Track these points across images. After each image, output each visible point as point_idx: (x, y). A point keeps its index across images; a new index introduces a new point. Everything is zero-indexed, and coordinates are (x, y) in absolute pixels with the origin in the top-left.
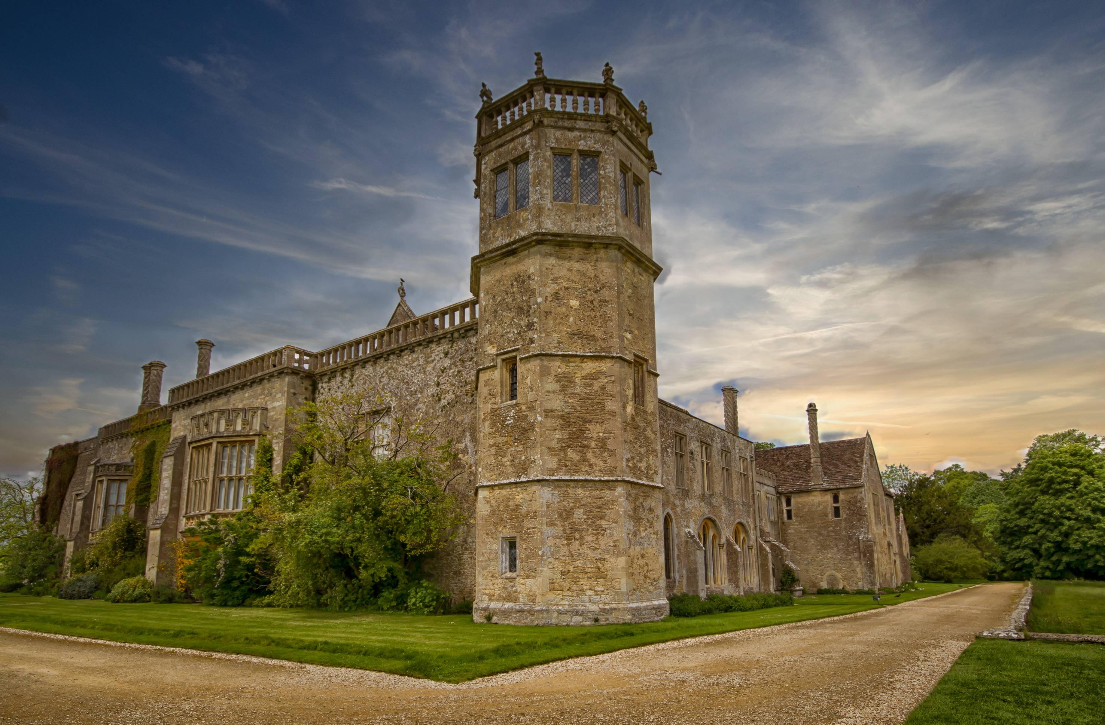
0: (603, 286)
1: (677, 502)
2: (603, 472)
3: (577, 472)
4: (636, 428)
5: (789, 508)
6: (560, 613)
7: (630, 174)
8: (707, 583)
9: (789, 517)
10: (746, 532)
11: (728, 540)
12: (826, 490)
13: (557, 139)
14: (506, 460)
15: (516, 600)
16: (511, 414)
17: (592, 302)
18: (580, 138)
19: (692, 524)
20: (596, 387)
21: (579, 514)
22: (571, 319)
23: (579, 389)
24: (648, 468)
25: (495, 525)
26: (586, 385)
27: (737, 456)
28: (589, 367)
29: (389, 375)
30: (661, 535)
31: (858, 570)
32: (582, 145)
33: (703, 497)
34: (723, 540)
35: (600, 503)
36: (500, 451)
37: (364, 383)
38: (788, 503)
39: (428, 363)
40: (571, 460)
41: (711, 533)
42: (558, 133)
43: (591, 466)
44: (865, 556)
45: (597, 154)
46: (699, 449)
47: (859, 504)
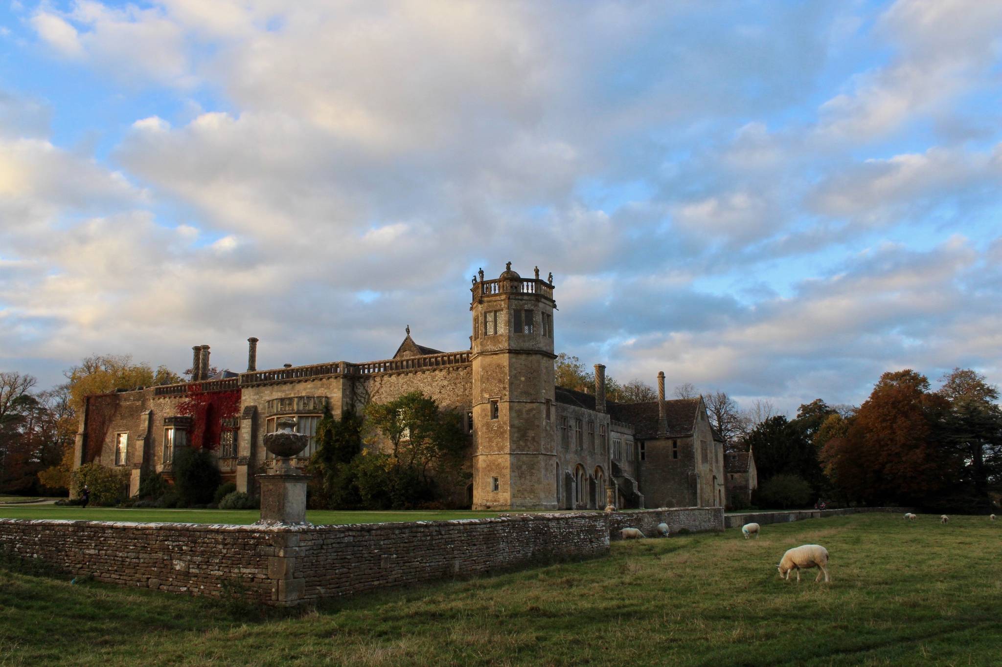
0: (534, 371)
1: (562, 456)
2: (534, 450)
3: (523, 450)
4: (546, 430)
5: (643, 451)
6: (517, 506)
7: (545, 315)
8: (577, 501)
9: (643, 458)
10: (603, 471)
11: (590, 476)
12: (668, 438)
13: (516, 305)
14: (494, 444)
15: (499, 501)
16: (496, 425)
17: (530, 378)
18: (525, 304)
19: (570, 468)
20: (531, 415)
21: (524, 467)
22: (522, 386)
23: (525, 416)
24: (551, 447)
25: (489, 471)
26: (527, 414)
27: (598, 424)
28: (529, 406)
29: (408, 385)
30: (555, 476)
31: (687, 496)
32: (526, 307)
33: (576, 452)
34: (588, 476)
35: (532, 463)
36: (490, 440)
37: (391, 387)
38: (643, 448)
39: (433, 381)
40: (521, 445)
41: (581, 472)
42: (516, 302)
43: (529, 448)
44: (691, 486)
45: (532, 310)
46: (574, 424)
47: (689, 449)
